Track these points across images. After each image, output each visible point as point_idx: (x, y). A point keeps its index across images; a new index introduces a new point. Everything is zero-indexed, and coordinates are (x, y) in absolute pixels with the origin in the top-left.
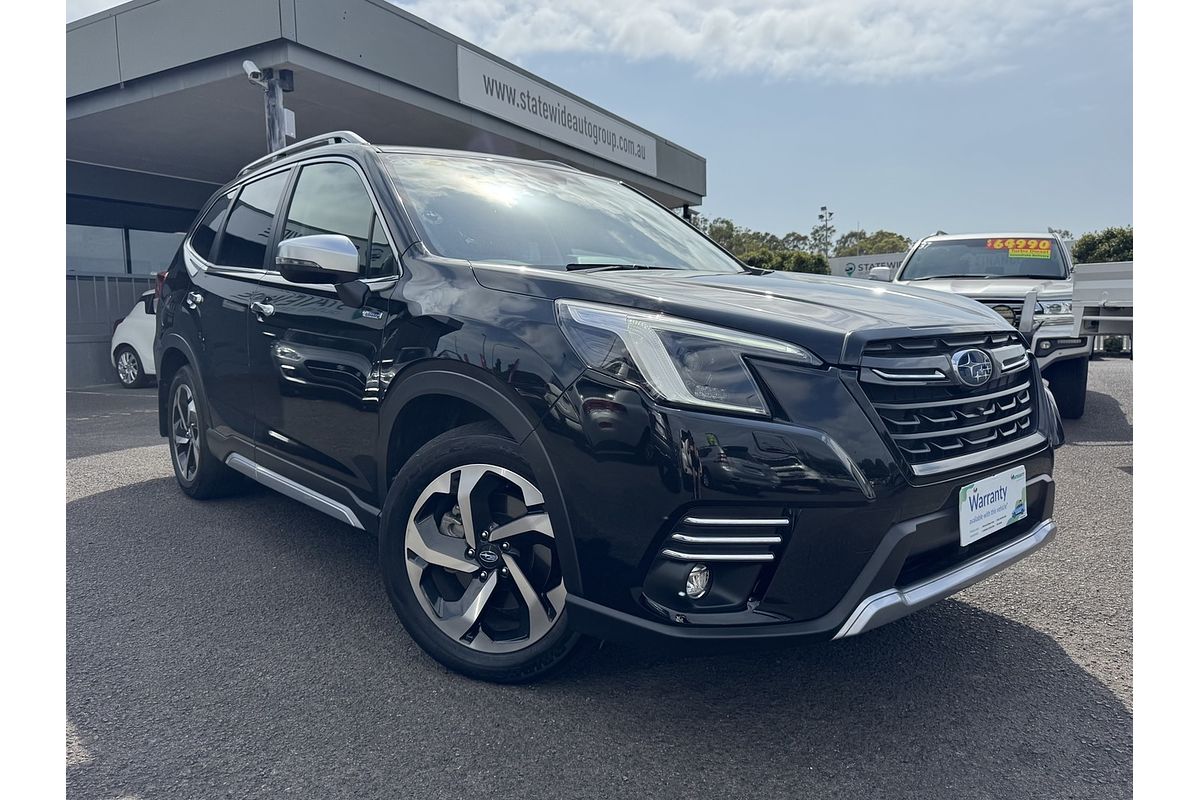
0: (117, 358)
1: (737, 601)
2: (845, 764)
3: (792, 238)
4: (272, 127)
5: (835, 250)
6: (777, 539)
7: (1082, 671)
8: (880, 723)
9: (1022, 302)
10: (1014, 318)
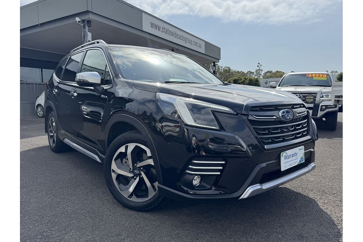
0: (37, 108)
1: (209, 187)
2: (243, 238)
3: (249, 73)
4: (84, 38)
5: (263, 76)
6: (221, 168)
7: (323, 211)
8: (256, 226)
9: (317, 94)
10: (314, 99)
